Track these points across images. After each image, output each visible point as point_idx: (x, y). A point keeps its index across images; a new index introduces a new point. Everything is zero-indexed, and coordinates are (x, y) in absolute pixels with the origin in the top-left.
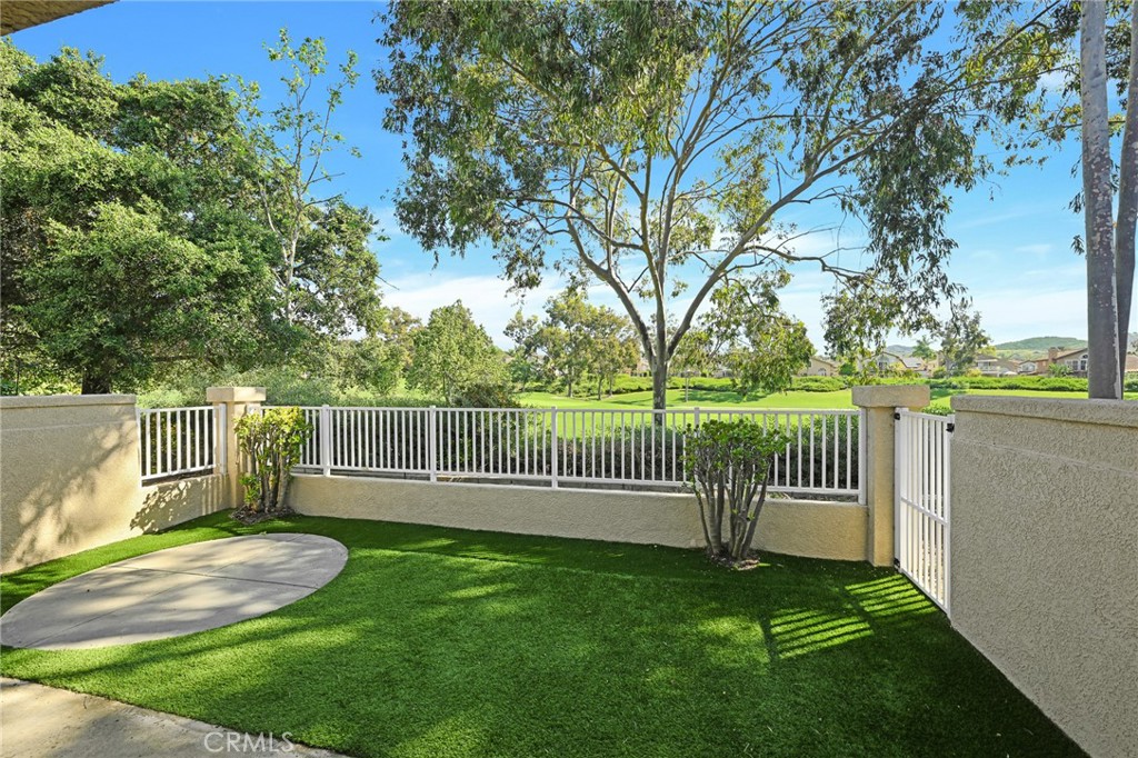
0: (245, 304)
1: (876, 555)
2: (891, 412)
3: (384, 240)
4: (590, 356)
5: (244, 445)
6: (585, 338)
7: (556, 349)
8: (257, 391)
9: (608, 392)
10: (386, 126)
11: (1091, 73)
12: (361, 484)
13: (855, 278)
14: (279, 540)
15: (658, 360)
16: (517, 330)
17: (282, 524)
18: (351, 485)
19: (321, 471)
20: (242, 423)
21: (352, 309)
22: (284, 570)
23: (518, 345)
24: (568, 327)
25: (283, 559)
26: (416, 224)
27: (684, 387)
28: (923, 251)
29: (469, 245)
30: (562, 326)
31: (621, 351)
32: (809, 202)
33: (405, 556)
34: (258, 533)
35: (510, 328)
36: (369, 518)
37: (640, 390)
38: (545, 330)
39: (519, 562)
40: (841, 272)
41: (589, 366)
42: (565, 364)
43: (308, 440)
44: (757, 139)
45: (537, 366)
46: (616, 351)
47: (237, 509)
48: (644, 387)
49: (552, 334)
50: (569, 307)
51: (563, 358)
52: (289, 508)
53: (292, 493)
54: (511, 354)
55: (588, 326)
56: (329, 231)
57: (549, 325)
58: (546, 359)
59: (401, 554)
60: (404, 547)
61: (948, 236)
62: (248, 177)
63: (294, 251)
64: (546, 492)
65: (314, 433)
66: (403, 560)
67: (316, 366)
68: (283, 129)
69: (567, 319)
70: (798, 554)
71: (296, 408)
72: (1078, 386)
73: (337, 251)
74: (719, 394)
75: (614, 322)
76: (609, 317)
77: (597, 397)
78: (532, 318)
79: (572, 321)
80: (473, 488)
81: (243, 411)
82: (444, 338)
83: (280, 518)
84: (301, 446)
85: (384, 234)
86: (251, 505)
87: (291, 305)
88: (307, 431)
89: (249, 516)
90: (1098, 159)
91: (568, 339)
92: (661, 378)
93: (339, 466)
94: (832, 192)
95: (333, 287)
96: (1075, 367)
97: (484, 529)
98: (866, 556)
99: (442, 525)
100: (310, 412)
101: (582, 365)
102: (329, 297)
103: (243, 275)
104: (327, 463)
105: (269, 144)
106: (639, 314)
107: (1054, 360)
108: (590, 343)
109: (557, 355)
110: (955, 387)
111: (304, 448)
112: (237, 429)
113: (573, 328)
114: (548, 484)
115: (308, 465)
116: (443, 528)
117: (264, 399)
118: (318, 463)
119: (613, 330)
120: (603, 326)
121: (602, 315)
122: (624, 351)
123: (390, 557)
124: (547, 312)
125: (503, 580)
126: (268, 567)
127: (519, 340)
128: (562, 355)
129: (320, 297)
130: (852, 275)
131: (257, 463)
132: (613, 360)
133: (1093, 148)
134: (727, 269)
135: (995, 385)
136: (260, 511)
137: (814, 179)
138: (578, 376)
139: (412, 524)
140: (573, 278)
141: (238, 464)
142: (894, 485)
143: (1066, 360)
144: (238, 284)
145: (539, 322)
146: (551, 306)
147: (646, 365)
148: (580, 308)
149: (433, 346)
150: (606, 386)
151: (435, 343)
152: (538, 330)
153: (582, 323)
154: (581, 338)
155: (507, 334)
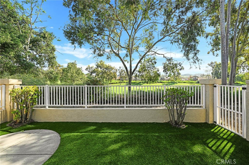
0: (12, 54)
1: (210, 121)
2: (213, 85)
3: (59, 41)
4: (106, 75)
5: (14, 99)
6: (105, 71)
7: (98, 74)
8: (19, 81)
9: (110, 84)
10: (64, 5)
11: (222, 19)
12: (60, 110)
13: (169, 59)
14: (30, 133)
15: (130, 75)
16: (89, 69)
17: (30, 126)
18: (57, 111)
19: (45, 107)
20: (13, 91)
21: (48, 60)
22: (35, 146)
23: (89, 73)
24: (101, 69)
25: (33, 141)
26: (70, 37)
27: (126, 82)
28: (193, 52)
29: (83, 45)
30: (99, 68)
31: (113, 75)
32: (164, 42)
33: (83, 135)
34: (20, 131)
35: (87, 69)
36: (63, 121)
37: (117, 83)
38: (96, 69)
39: (122, 133)
40: (167, 58)
41: (106, 78)
42: (100, 77)
43: (40, 97)
44: (152, 28)
45: (93, 77)
46: (112, 74)
47: (10, 122)
48: (118, 82)
49: (97, 70)
50: (101, 64)
52: (32, 120)
53: (33, 115)
54: (87, 75)
55: (105, 69)
56: (41, 37)
57: (96, 68)
58: (96, 76)
59: (81, 134)
60: (80, 131)
61: (198, 49)
62: (12, 18)
63: (29, 41)
64: (123, 110)
65: (42, 94)
66: (82, 137)
67: (36, 75)
68: (27, 3)
69: (101, 67)
70: (190, 122)
71: (35, 86)
72: (194, 82)
73: (43, 44)
74: (133, 84)
75: (112, 68)
76: (110, 67)
77: (107, 85)
78: (92, 66)
79: (102, 68)
80: (100, 110)
81: (13, 87)
82: (72, 70)
83: (29, 124)
84: (37, 99)
85: (59, 39)
86: (16, 121)
87: (28, 57)
88: (40, 94)
89: (16, 124)
90: (224, 36)
91: (101, 72)
92: (130, 80)
93: (52, 105)
94: (169, 40)
95: (42, 53)
96: (194, 79)
97: (103, 122)
98: (206, 121)
99: (89, 121)
100: (41, 87)
101: (104, 77)
102: (40, 56)
103: (11, 44)
104: (47, 104)
105: (21, 8)
106: (126, 65)
107: (191, 78)
108: (106, 72)
109: (98, 75)
110: (176, 83)
111: (38, 100)
112: (10, 94)
113: (102, 69)
114: (124, 107)
115: (39, 105)
116: (90, 122)
117: (21, 83)
118: (44, 104)
119: (111, 70)
120: (109, 69)
121: (109, 66)
123: (77, 136)
124: (96, 65)
125: (122, 140)
126: (27, 146)
127: (89, 71)
128: (99, 75)
129: (37, 56)
130: (169, 58)
131: (19, 105)
132: (111, 77)
133: (223, 34)
134: (146, 55)
135: (182, 82)
136: (20, 122)
137: (165, 37)
138: (103, 80)
139: (79, 122)
140: (108, 56)
141: (11, 106)
142: (214, 103)
143: (192, 78)
144: (9, 47)
145: (94, 68)
146: (97, 64)
147: (118, 78)
148: (104, 65)
149: (68, 72)
150: (109, 82)
151: (69, 71)
152: (94, 69)
153: (104, 68)
154: (104, 71)
155: (86, 70)
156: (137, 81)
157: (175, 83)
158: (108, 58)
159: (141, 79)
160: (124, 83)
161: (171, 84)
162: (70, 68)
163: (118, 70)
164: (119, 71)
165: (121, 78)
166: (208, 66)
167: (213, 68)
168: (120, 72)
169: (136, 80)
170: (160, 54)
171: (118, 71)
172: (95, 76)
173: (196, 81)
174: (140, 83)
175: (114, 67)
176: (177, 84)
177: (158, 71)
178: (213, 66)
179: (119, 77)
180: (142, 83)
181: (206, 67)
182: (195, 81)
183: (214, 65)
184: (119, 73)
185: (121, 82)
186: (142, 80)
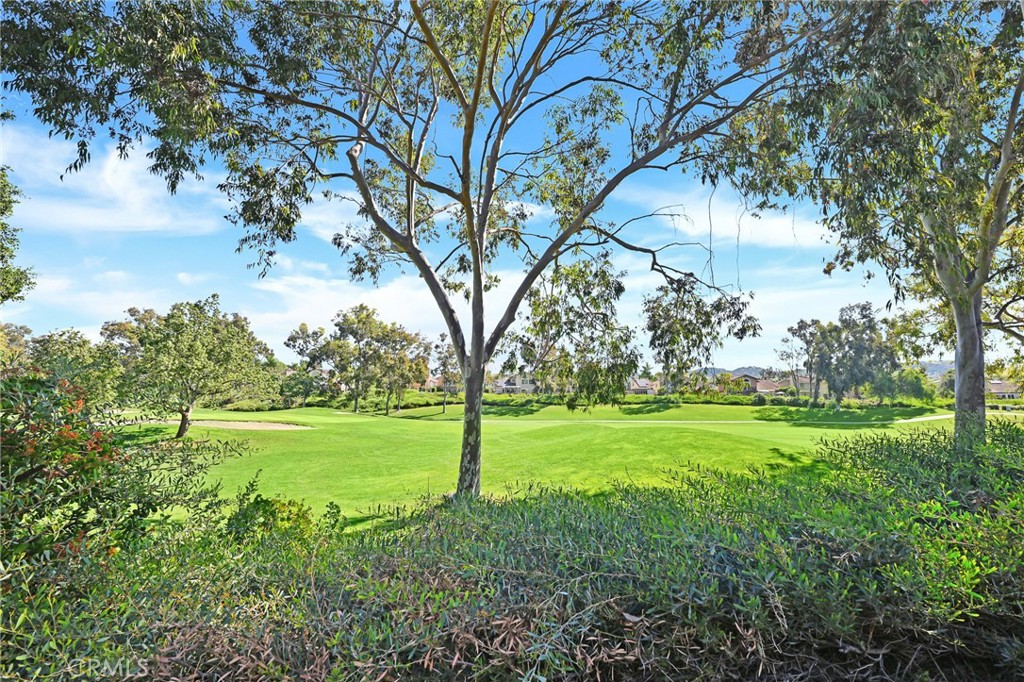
4: (379, 370)
6: (375, 353)
7: (343, 363)
9: (396, 407)
13: (679, 282)
15: (473, 361)
16: (301, 341)
23: (301, 357)
24: (358, 341)
30: (351, 340)
31: (410, 367)
32: (665, 169)
35: (293, 339)
37: (428, 405)
38: (333, 343)
41: (378, 381)
42: (352, 378)
45: (321, 380)
46: (407, 366)
48: (432, 402)
49: (340, 347)
50: (359, 322)
51: (351, 371)
54: (292, 367)
55: (378, 341)
57: (336, 338)
58: (332, 374)
69: (357, 334)
72: (745, 402)
74: (500, 408)
75: (405, 338)
76: (400, 334)
77: (385, 412)
78: (317, 330)
79: (361, 336)
91: (356, 353)
92: (476, 387)
101: (370, 380)
108: (379, 357)
109: (344, 369)
110: (673, 402)
113: (362, 343)
119: (403, 346)
120: (394, 342)
121: (393, 331)
122: (414, 367)
124: (336, 325)
127: (302, 353)
128: (349, 369)
132: (402, 376)
134: (562, 248)
135: (697, 400)
138: (366, 391)
145: (326, 335)
146: (340, 320)
147: (433, 381)
148: (370, 323)
149: (165, 346)
150: (394, 401)
151: (170, 344)
152: (324, 343)
153: (372, 338)
154: (371, 352)
155: (288, 345)
156: (514, 396)
157: (671, 405)
158: (358, 271)
159: (533, 387)
160: (458, 403)
161: (654, 406)
162: (179, 329)
163: (433, 346)
164: (439, 350)
165: (447, 380)
166: (789, 335)
167: (808, 343)
168: (443, 355)
169: (513, 391)
170: (638, 246)
171: (434, 354)
172: (330, 372)
173: (752, 397)
174: (529, 402)
175: (417, 335)
176: (680, 407)
177: (626, 341)
178: (808, 335)
179: (437, 379)
180: (535, 406)
181: (783, 340)
182: (749, 397)
183: (811, 333)
184: (439, 359)
185: (448, 399)
186: (535, 391)
